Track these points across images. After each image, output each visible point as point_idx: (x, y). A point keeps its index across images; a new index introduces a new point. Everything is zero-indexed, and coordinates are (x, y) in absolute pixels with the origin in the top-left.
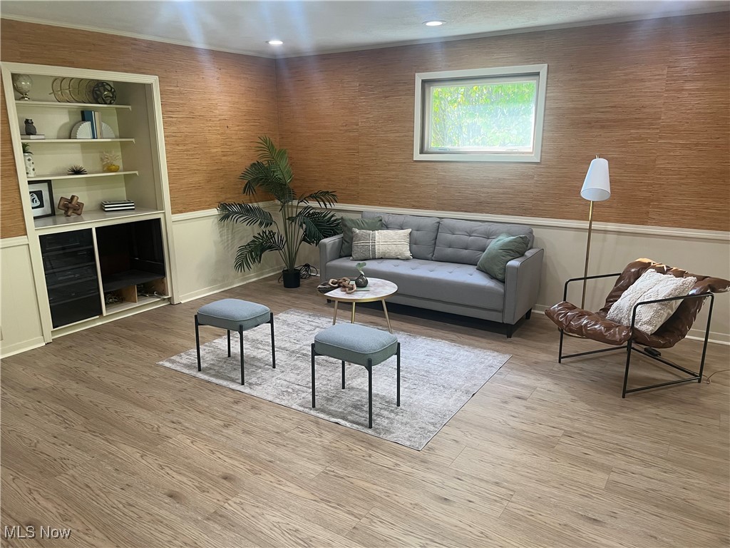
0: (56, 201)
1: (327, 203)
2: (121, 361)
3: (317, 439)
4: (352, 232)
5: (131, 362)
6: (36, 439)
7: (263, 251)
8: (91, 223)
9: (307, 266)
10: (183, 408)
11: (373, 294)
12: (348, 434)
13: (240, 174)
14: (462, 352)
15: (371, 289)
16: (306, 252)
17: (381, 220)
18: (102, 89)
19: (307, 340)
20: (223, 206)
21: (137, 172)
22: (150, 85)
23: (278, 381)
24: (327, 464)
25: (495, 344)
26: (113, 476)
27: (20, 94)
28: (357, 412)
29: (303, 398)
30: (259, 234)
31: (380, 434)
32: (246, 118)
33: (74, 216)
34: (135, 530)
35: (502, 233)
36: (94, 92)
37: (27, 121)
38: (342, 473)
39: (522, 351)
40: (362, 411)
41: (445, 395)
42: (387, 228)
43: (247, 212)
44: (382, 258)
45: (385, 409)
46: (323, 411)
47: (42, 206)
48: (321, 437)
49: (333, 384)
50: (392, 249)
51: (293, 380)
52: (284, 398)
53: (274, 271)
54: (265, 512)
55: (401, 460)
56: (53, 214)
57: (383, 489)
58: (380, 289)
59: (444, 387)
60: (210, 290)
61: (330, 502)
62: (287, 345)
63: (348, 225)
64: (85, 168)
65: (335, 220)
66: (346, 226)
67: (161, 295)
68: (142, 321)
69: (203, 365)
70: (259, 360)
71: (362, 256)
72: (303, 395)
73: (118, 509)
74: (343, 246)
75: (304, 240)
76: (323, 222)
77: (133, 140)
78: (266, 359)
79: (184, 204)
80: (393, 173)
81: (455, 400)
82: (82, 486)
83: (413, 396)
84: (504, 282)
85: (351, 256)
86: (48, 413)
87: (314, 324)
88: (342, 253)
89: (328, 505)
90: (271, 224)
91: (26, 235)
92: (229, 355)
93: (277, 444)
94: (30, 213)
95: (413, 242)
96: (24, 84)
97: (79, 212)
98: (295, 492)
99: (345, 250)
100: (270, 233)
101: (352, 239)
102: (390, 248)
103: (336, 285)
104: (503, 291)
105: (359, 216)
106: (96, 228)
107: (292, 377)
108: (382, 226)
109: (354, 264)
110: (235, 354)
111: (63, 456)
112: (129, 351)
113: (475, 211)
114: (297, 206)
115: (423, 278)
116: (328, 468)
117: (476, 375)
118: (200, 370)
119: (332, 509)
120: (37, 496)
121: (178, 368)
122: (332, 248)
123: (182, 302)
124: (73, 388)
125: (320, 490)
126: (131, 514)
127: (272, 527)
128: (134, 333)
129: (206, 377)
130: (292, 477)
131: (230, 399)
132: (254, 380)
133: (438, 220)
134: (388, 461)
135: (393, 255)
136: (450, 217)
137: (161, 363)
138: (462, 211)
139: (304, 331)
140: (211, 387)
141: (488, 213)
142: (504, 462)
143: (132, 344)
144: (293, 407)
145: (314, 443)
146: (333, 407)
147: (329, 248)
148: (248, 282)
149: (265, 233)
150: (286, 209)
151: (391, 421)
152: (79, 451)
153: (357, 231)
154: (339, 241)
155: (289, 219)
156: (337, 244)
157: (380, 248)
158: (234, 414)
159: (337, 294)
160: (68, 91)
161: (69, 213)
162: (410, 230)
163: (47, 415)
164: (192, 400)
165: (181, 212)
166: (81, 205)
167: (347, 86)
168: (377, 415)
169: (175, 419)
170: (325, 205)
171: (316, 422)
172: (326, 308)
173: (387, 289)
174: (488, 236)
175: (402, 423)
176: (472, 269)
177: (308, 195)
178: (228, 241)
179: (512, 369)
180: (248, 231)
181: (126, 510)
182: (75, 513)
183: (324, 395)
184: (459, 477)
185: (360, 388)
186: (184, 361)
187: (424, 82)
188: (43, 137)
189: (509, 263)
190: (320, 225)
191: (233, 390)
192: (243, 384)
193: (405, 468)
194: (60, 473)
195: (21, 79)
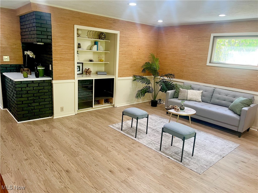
0: (84, 70)
1: (171, 78)
2: (97, 123)
3: (161, 162)
4: (179, 89)
5: (100, 124)
6: (71, 144)
7: (145, 93)
8: (93, 77)
9: (160, 100)
10: (116, 142)
11: (186, 113)
12: (173, 163)
13: (141, 65)
14: (219, 140)
15: (185, 111)
16: (161, 95)
17: (191, 86)
18: (102, 35)
19: (158, 126)
20: (134, 76)
21: (109, 62)
22: (117, 34)
23: (148, 139)
24: (164, 172)
25: (233, 139)
26: (93, 161)
27: (79, 35)
28: (176, 155)
29: (157, 146)
30: (145, 87)
31: (185, 165)
32: (146, 47)
33: (88, 75)
34: (98, 180)
35: (241, 96)
36: (99, 36)
37: (79, 44)
38: (170, 176)
39: (245, 144)
40: (178, 155)
41: (212, 155)
42: (193, 89)
43: (142, 79)
44: (190, 100)
45: (187, 156)
46: (164, 152)
47: (79, 71)
48: (163, 162)
49: (168, 144)
50: (194, 98)
51: (153, 139)
52: (150, 145)
53: (148, 100)
54: (141, 184)
55: (193, 176)
56: (82, 73)
57: (185, 186)
58: (189, 112)
59: (211, 152)
60: (126, 104)
61: (165, 186)
62: (152, 127)
63: (178, 87)
64: (94, 60)
65: (173, 85)
66: (177, 87)
67: (111, 103)
68: (105, 111)
69: (123, 129)
70: (142, 130)
71: (182, 98)
72: (157, 145)
73: (94, 172)
74: (175, 94)
75: (160, 90)
76: (168, 85)
77: (109, 52)
78: (144, 130)
79: (122, 74)
80: (198, 69)
81: (216, 158)
82: (83, 162)
83: (198, 153)
84: (240, 116)
85: (178, 98)
86: (75, 136)
87: (161, 121)
88: (174, 97)
89: (164, 187)
90: (150, 84)
91: (74, 79)
92: (132, 127)
93: (147, 161)
94: (76, 72)
95: (203, 96)
96: (80, 32)
97: (90, 74)
98: (152, 179)
99: (176, 96)
100: (149, 87)
101: (179, 92)
102: (193, 97)
103: (172, 108)
104: (239, 119)
105: (182, 84)
106: (95, 79)
107: (153, 138)
108: (191, 88)
109: (180, 101)
110: (134, 127)
111: (78, 151)
112: (100, 120)
113: (230, 87)
114: (159, 78)
115: (206, 109)
116: (165, 173)
117: (225, 150)
118: (122, 130)
119: (166, 189)
120: (70, 162)
121: (115, 129)
122: (171, 94)
123: (117, 107)
124: (82, 130)
125: (161, 181)
126: (97, 174)
127: (144, 190)
128: (102, 115)
129: (124, 133)
130: (152, 174)
131: (131, 142)
132: (139, 137)
133: (214, 88)
134: (188, 176)
135: (194, 99)
136: (219, 88)
137: (109, 126)
138: (224, 86)
139: (158, 123)
140: (125, 137)
141: (235, 88)
142: (235, 186)
143: (101, 118)
144: (153, 149)
145: (160, 163)
146: (167, 152)
147: (170, 94)
148: (139, 103)
149: (147, 87)
150: (156, 79)
151: (190, 161)
152: (83, 150)
153: (181, 89)
154: (174, 92)
155: (156, 82)
156: (173, 93)
157: (189, 97)
158: (132, 147)
159: (172, 111)
160: (92, 35)
161: (87, 74)
162: (202, 91)
163: (74, 137)
164: (119, 140)
165: (121, 77)
166: (91, 71)
167: (184, 37)
168: (184, 158)
169: (113, 146)
170: (170, 79)
171: (161, 156)
172: (166, 116)
173: (192, 112)
174: (235, 97)
175: (194, 163)
176: (227, 109)
177: (164, 75)
178: (134, 88)
179: (240, 150)
180: (141, 85)
181: (96, 173)
182: (81, 170)
183: (164, 147)
184: (216, 188)
185: (178, 147)
186: (117, 126)
187: (214, 37)
188: (83, 49)
189: (243, 108)
190: (167, 86)
191: (132, 139)
192: (136, 137)
193: (194, 180)
194: (77, 156)
195: (79, 30)
